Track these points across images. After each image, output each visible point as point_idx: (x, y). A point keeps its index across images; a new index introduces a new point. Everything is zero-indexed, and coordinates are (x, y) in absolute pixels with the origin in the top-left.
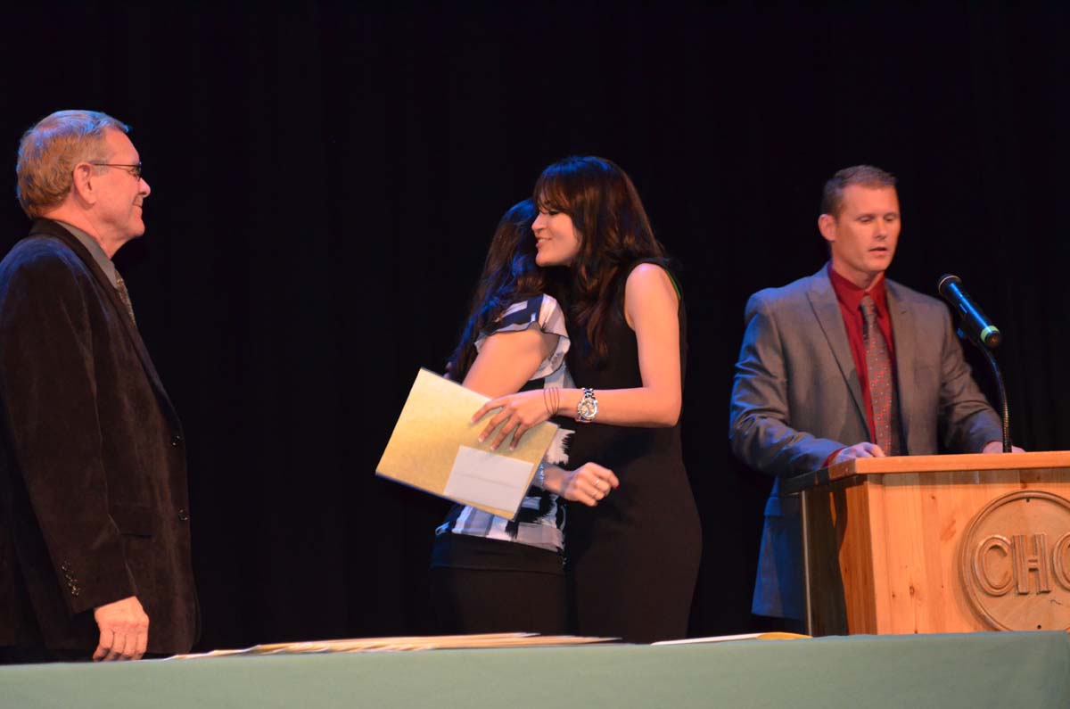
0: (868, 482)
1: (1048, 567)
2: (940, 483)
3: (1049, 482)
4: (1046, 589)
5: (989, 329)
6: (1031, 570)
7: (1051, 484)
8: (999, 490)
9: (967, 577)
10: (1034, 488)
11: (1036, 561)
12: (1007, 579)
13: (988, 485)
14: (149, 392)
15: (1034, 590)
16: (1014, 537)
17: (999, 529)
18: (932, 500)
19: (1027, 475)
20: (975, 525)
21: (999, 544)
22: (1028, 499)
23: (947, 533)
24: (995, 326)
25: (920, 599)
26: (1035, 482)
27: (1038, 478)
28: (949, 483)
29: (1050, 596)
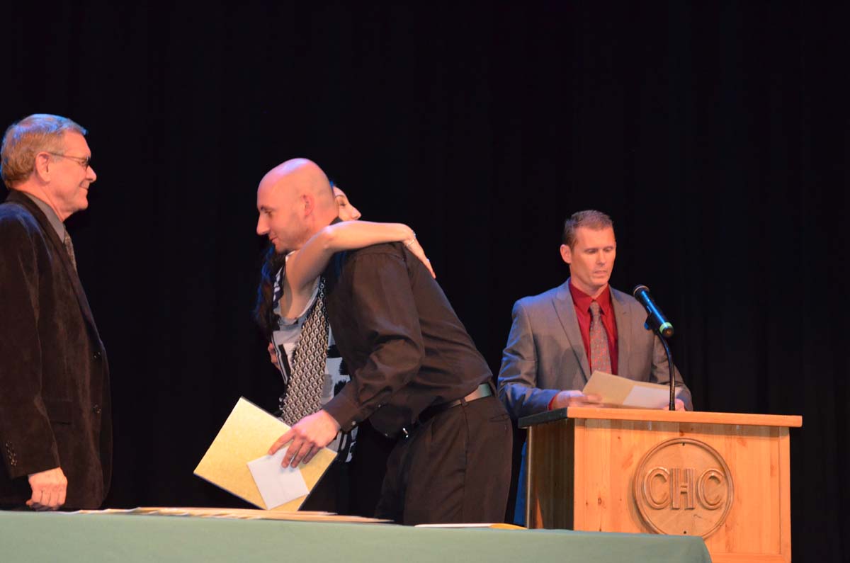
0: (576, 425)
1: (694, 491)
2: (624, 428)
3: (699, 433)
4: (691, 507)
5: (666, 325)
6: (682, 493)
7: (700, 435)
8: (664, 436)
9: (638, 494)
10: (688, 436)
11: (686, 487)
12: (665, 498)
13: (657, 432)
14: (81, 318)
15: (683, 507)
16: (671, 469)
17: (662, 463)
18: (618, 440)
19: (684, 428)
20: (646, 459)
21: (662, 473)
22: (684, 444)
23: (627, 463)
24: (671, 323)
25: (605, 508)
26: (689, 432)
27: (692, 429)
28: (630, 429)
29: (694, 512)
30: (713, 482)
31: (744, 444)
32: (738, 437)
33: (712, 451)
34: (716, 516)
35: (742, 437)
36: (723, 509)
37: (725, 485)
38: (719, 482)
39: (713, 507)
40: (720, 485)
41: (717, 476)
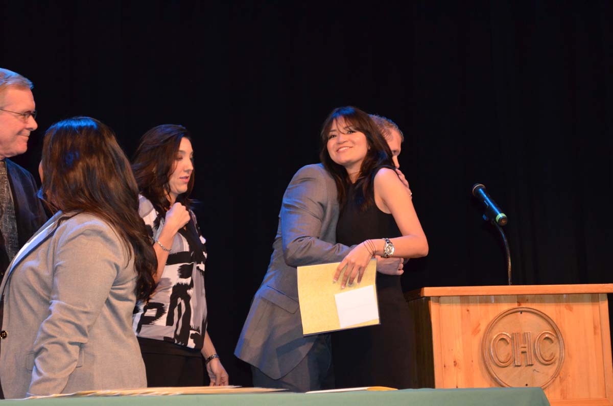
0: (431, 301)
1: (532, 351)
2: (472, 303)
3: (533, 303)
4: (531, 364)
5: (501, 215)
6: (523, 352)
7: (534, 304)
8: (505, 307)
9: (487, 356)
10: (525, 306)
11: (525, 347)
12: (509, 358)
13: (499, 304)
15: (524, 364)
16: (513, 334)
17: (505, 329)
18: (467, 312)
19: (521, 299)
20: (491, 327)
21: (505, 338)
22: (521, 312)
23: (476, 331)
24: (505, 213)
25: (459, 368)
26: (526, 303)
27: (527, 300)
28: (476, 303)
29: (533, 367)
30: (548, 342)
31: (571, 310)
32: (565, 304)
33: (544, 316)
34: (551, 370)
35: (568, 304)
36: (557, 364)
37: (558, 343)
38: (552, 341)
39: (548, 363)
40: (553, 344)
41: (550, 337)
